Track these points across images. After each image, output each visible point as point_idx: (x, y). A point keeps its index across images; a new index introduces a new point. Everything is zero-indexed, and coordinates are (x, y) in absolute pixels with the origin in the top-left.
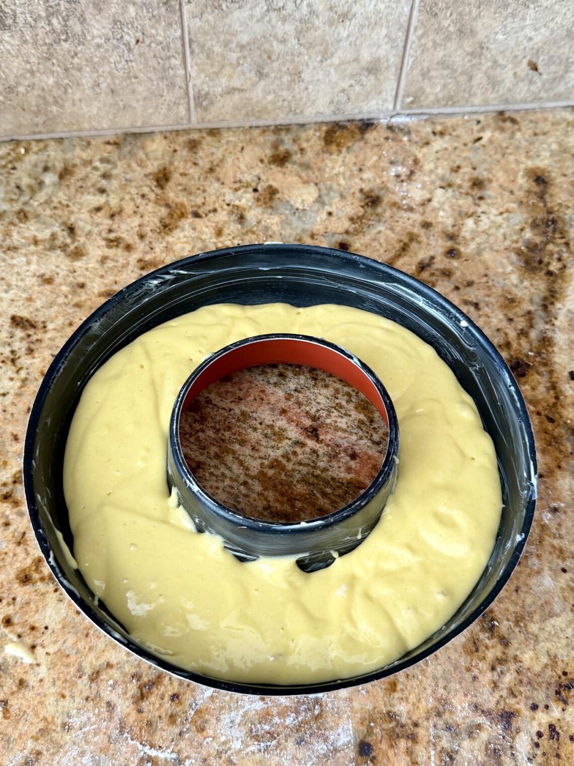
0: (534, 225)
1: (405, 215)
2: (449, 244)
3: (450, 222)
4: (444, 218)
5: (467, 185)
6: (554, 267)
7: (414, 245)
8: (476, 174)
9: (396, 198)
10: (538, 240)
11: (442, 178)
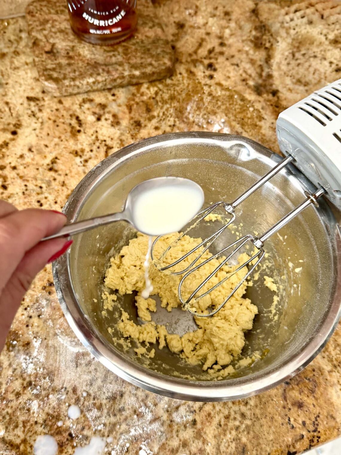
0: (256, 29)
1: (198, 31)
2: (220, 41)
3: (218, 32)
4: (215, 30)
5: (222, 15)
6: (268, 45)
7: (204, 43)
8: (225, 9)
9: (192, 24)
10: (259, 35)
11: (211, 13)
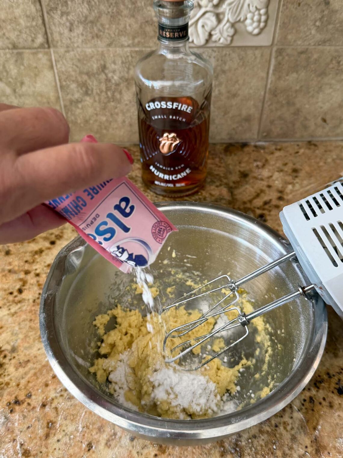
1: (259, 182)
3: (280, 186)
4: (278, 184)
5: (290, 171)
7: (262, 195)
8: (295, 167)
9: (255, 175)
11: (278, 168)
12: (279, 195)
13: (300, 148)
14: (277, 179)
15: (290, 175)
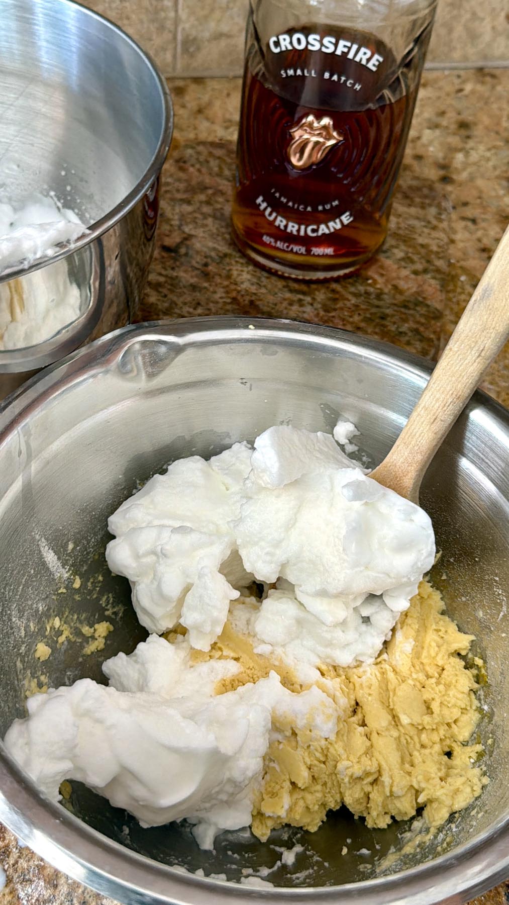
12: (442, 173)
13: (464, 82)
14: (431, 143)
15: (454, 134)
